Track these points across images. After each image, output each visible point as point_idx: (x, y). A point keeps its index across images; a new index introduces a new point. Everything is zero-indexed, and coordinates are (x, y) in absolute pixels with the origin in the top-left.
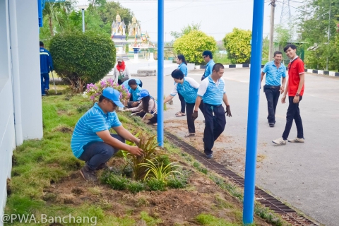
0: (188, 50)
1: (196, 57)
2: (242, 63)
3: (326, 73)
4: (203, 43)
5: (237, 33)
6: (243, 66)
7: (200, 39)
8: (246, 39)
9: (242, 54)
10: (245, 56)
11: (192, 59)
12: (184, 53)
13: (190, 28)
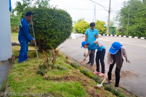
0: (80, 28)
1: (83, 31)
2: (101, 34)
3: (127, 37)
4: (87, 25)
5: (99, 22)
6: (101, 35)
7: (85, 24)
8: (102, 24)
9: (100, 30)
10: (102, 31)
11: (82, 32)
12: (79, 29)
13: (80, 19)
